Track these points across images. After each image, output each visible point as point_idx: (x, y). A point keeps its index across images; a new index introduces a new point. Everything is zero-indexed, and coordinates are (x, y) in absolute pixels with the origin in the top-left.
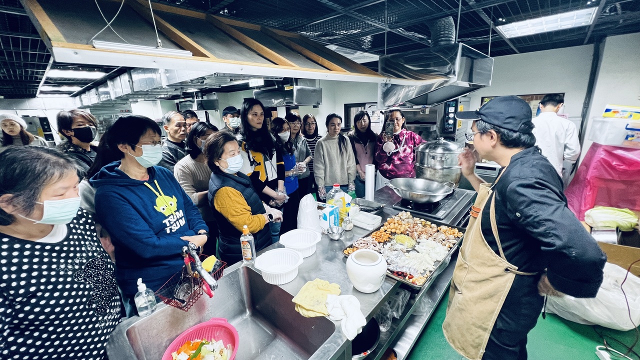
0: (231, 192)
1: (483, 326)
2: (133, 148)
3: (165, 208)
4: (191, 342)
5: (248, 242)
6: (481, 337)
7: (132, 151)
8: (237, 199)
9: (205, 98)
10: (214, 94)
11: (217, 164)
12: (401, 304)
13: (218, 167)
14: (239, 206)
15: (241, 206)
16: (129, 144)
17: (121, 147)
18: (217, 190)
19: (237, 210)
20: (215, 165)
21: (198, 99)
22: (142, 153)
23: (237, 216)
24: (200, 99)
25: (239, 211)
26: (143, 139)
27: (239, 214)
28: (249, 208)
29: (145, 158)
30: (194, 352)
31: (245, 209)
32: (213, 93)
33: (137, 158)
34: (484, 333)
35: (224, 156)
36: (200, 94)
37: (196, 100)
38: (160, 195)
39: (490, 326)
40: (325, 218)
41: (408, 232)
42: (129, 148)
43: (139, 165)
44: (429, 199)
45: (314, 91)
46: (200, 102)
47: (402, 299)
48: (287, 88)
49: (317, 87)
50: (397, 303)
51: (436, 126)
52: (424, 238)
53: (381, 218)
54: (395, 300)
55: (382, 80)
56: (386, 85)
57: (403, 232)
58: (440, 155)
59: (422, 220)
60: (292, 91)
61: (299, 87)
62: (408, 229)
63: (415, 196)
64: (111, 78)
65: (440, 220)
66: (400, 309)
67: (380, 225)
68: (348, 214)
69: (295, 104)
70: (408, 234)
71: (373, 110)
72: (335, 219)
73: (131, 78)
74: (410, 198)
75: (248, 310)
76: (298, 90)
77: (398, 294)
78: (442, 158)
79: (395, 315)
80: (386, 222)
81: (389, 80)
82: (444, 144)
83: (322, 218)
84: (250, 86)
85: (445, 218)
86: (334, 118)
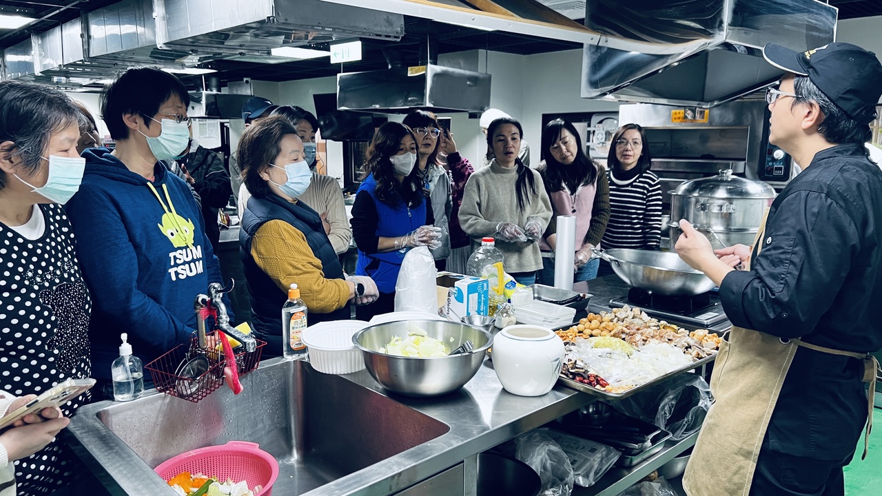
0: (285, 229)
2: (147, 123)
3: (175, 232)
4: (192, 476)
7: (144, 127)
8: (296, 244)
9: (225, 91)
10: (247, 82)
11: (265, 177)
12: (596, 466)
13: (267, 182)
14: (300, 257)
15: (304, 258)
16: (142, 116)
17: (128, 119)
18: (260, 225)
19: (295, 264)
20: (261, 179)
21: (209, 92)
22: (161, 132)
23: (297, 274)
24: (215, 92)
25: (300, 266)
26: (165, 108)
27: (299, 272)
28: (318, 262)
29: (162, 141)
30: (195, 490)
31: (310, 263)
32: (245, 79)
33: (149, 139)
35: (279, 160)
36: (214, 81)
37: (204, 93)
38: (170, 211)
40: (460, 298)
41: (623, 336)
42: (140, 121)
43: (150, 153)
44: (684, 285)
45: (474, 80)
46: (213, 100)
47: (601, 459)
48: (412, 72)
49: (480, 72)
50: (588, 464)
51: (743, 162)
52: (653, 343)
53: (574, 311)
54: (586, 460)
55: (587, 38)
56: (598, 48)
57: (614, 336)
58: (720, 202)
59: (663, 322)
60: (423, 77)
61: (438, 69)
62: (625, 329)
63: (653, 277)
64: (41, 30)
65: (702, 326)
66: (592, 474)
67: (571, 322)
68: (509, 301)
69: (428, 104)
70: (624, 339)
71: (609, 129)
72: (479, 303)
73: (86, 28)
74: (645, 283)
75: (295, 452)
76: (437, 76)
77: (593, 450)
78: (721, 206)
79: (581, 481)
80: (584, 320)
81: (603, 38)
82: (733, 181)
83: (452, 298)
84: (333, 61)
85: (714, 324)
86: (502, 125)
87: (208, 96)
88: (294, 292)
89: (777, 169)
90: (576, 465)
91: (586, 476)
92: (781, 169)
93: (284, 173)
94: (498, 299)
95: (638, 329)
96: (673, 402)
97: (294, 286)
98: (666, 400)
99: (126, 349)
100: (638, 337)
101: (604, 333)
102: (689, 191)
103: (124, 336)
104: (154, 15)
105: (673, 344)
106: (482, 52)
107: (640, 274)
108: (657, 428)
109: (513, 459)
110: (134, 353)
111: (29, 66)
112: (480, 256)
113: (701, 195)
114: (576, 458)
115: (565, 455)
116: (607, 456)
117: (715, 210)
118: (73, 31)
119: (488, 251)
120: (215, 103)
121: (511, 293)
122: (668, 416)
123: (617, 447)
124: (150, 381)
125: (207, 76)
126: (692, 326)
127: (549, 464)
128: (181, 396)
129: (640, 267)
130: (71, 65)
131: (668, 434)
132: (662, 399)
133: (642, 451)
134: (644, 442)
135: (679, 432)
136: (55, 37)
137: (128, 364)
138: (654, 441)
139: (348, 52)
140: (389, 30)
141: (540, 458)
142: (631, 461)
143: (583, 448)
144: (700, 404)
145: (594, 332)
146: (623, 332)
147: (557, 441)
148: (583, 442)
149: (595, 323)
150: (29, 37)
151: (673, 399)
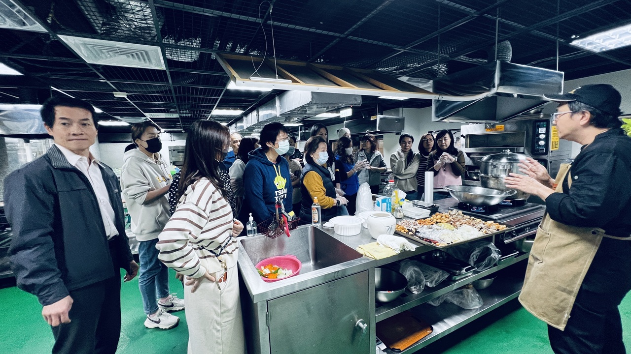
0: (315, 174)
1: (568, 288)
2: (274, 144)
4: (273, 266)
5: (317, 208)
6: (566, 301)
8: (318, 181)
11: (312, 156)
12: (436, 279)
16: (271, 142)
17: (268, 144)
18: (307, 172)
22: (279, 146)
24: (303, 132)
28: (325, 189)
29: (280, 149)
31: (321, 188)
33: (275, 149)
34: (569, 296)
35: (317, 151)
36: (303, 128)
38: (279, 175)
39: (576, 288)
40: (378, 205)
41: (451, 222)
42: (272, 144)
43: (275, 154)
45: (398, 120)
47: (439, 276)
48: (372, 119)
49: (400, 116)
50: (433, 277)
51: (523, 147)
52: (464, 226)
53: (430, 211)
54: (432, 276)
55: (434, 97)
56: (438, 101)
57: (447, 223)
58: (503, 164)
59: (472, 217)
60: (376, 120)
61: (382, 116)
62: (452, 220)
63: (469, 197)
64: (246, 114)
65: (492, 219)
66: (434, 282)
67: (428, 216)
68: (401, 207)
69: (378, 130)
70: (451, 224)
71: (458, 136)
72: (387, 207)
73: (258, 112)
74: (466, 201)
75: (311, 261)
76: (381, 119)
77: (436, 272)
78: (504, 166)
79: (429, 284)
80: (434, 215)
81: (441, 97)
82: (510, 155)
83: (376, 205)
84: (341, 117)
85: (499, 219)
86: (405, 137)
87: (301, 133)
88: (316, 199)
89: (541, 150)
90: (427, 277)
91: (431, 282)
92: (543, 150)
93: (318, 155)
94: (397, 206)
95: (459, 220)
96: (479, 254)
97: (316, 198)
98: (474, 252)
99: (251, 219)
100: (458, 223)
101: (442, 221)
102: (489, 159)
103: (250, 214)
104: (276, 105)
105: (475, 226)
106: (401, 109)
107: (462, 196)
108: (469, 265)
109: (398, 272)
110: (254, 220)
111: (242, 127)
112: (388, 188)
113: (494, 161)
114: (427, 274)
115: (421, 272)
116: (442, 275)
117: (501, 168)
118: (254, 113)
119: (391, 186)
120: (304, 136)
121: (402, 203)
122: (475, 260)
123: (448, 272)
124: (259, 231)
125: (301, 126)
126: (485, 220)
127: (414, 275)
128: (269, 236)
129: (462, 194)
130: (254, 125)
131: (474, 268)
132: (472, 252)
133: (460, 274)
134: (461, 270)
135: (481, 268)
136: (250, 116)
137: (252, 224)
138: (467, 270)
139: (347, 113)
140: (356, 102)
141: (410, 272)
142: (455, 278)
143: (432, 270)
144: (492, 255)
145: (438, 221)
146: (451, 221)
147: (418, 266)
148: (432, 268)
149: (439, 217)
150: (243, 117)
151: (478, 252)
